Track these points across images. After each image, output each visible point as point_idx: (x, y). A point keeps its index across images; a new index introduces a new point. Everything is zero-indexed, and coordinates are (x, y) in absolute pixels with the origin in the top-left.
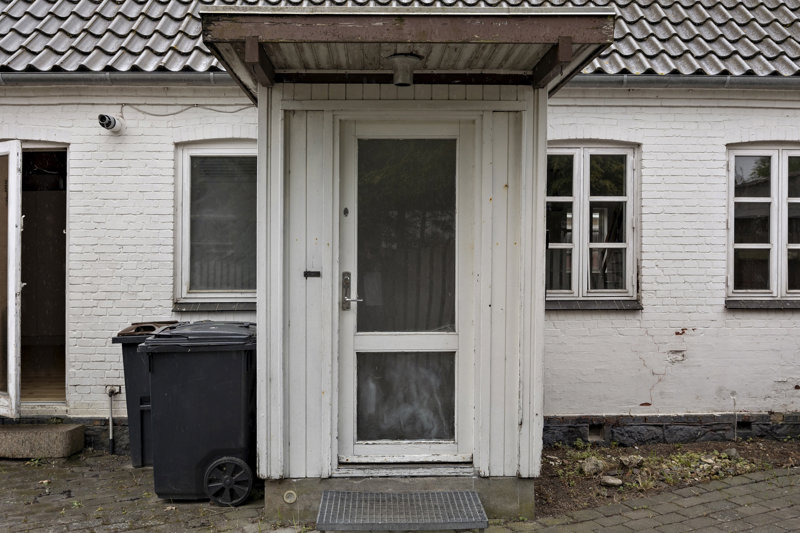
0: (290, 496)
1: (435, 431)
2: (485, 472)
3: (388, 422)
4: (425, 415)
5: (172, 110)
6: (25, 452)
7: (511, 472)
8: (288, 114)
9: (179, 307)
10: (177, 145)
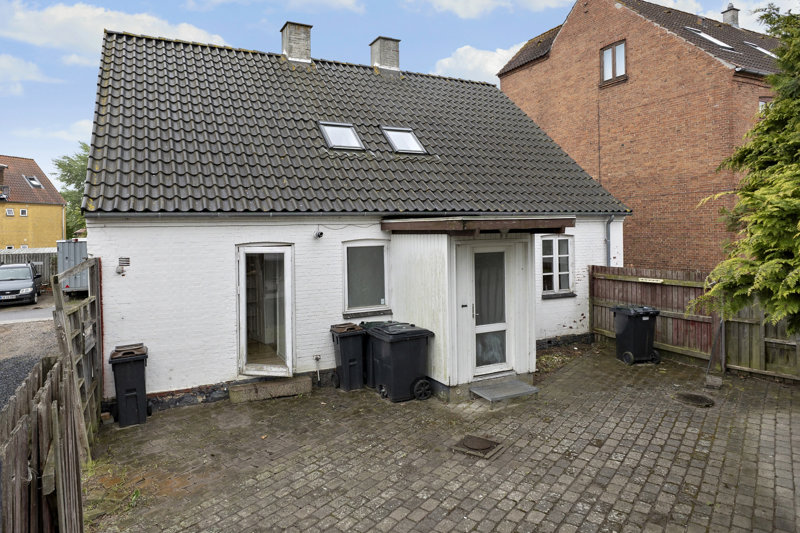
0: (458, 392)
1: (500, 360)
2: (519, 373)
3: (485, 359)
4: (497, 355)
5: (341, 227)
6: (294, 392)
7: (526, 371)
8: (457, 246)
9: (346, 316)
10: (343, 242)
